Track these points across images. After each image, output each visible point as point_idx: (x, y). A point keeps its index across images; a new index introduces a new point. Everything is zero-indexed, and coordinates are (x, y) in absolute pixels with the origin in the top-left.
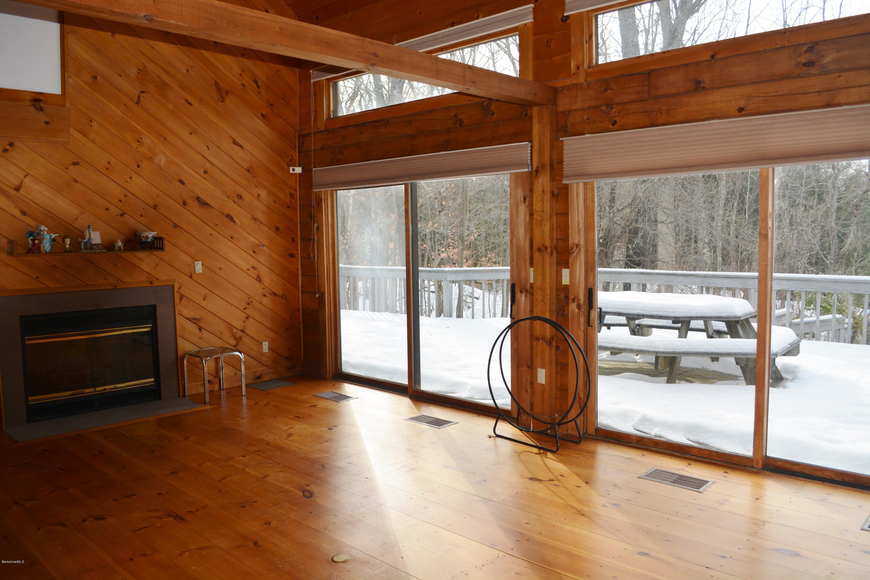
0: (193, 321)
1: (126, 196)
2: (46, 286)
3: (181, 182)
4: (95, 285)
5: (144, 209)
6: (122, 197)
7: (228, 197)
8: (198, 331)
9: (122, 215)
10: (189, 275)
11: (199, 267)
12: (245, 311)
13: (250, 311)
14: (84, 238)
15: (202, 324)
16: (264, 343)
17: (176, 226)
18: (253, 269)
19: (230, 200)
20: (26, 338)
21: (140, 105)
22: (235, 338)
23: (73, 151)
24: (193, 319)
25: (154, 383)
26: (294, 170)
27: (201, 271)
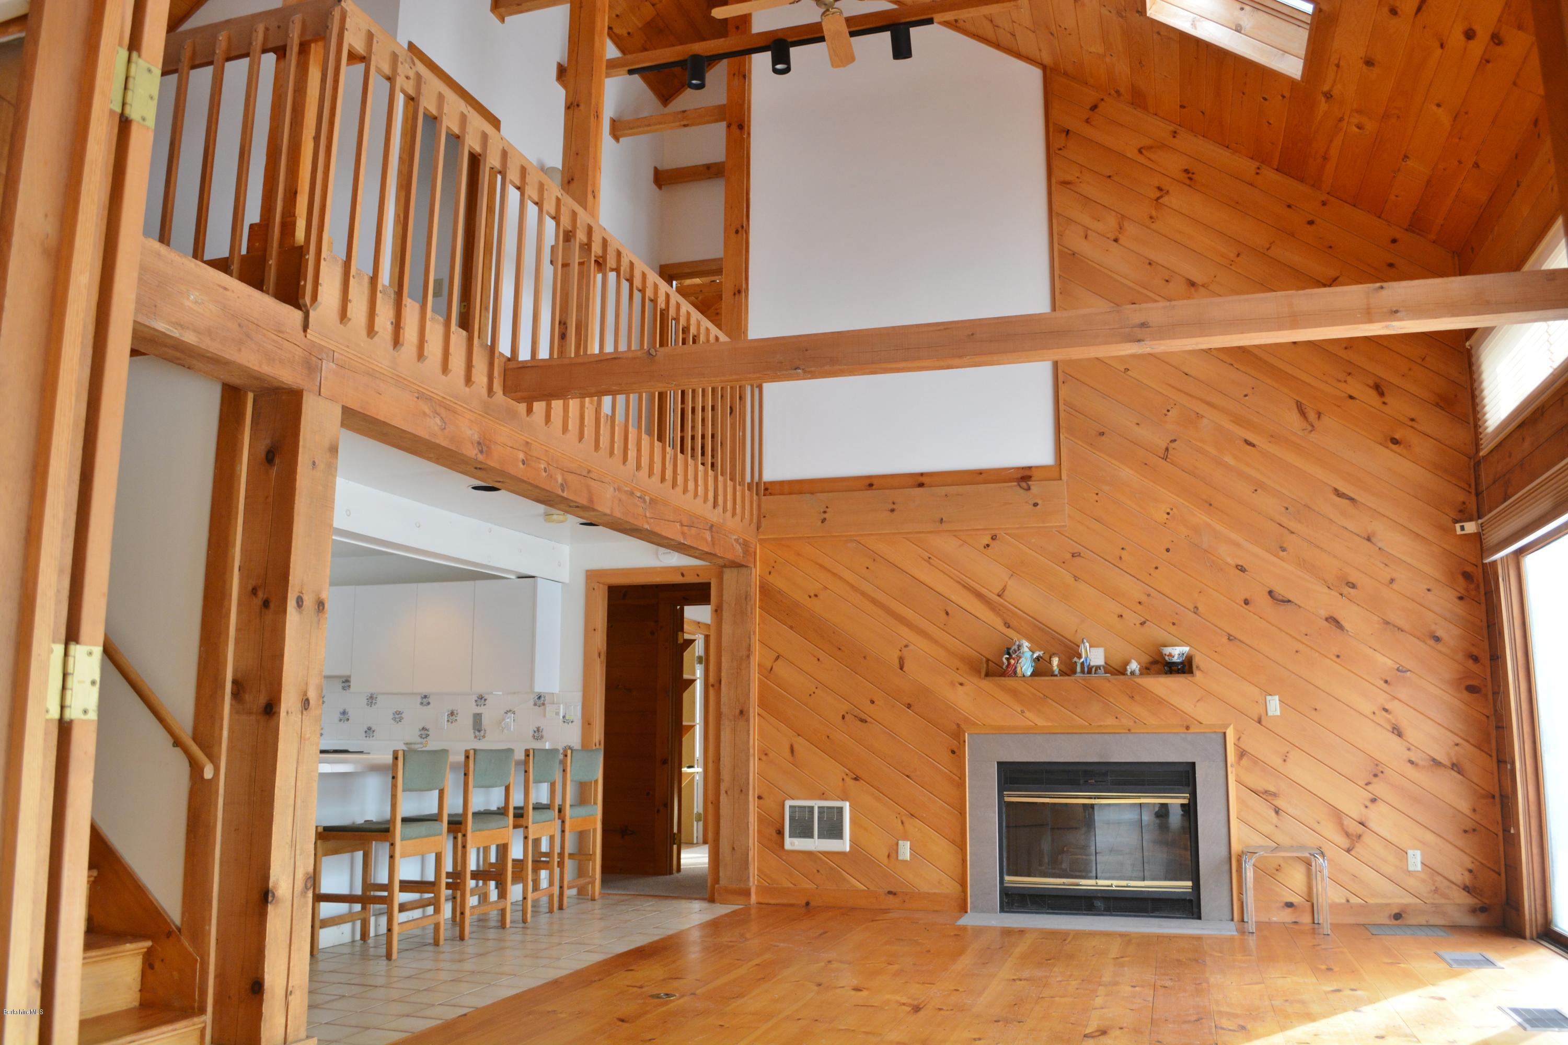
0: (1264, 797)
1: (1149, 595)
2: (1033, 723)
3: (1240, 568)
4: (1101, 726)
5: (1177, 614)
6: (1143, 598)
7: (1329, 588)
8: (1273, 814)
9: (1142, 624)
10: (1256, 719)
11: (1274, 705)
12: (1369, 788)
13: (1378, 788)
14: (1080, 657)
15: (1280, 803)
16: (1410, 852)
17: (1231, 638)
18: (1384, 713)
19: (1332, 592)
20: (1005, 793)
21: (1168, 460)
22: (1347, 834)
23: (1073, 538)
24: (1263, 793)
25: (1190, 890)
26: (1462, 528)
27: (1278, 713)
